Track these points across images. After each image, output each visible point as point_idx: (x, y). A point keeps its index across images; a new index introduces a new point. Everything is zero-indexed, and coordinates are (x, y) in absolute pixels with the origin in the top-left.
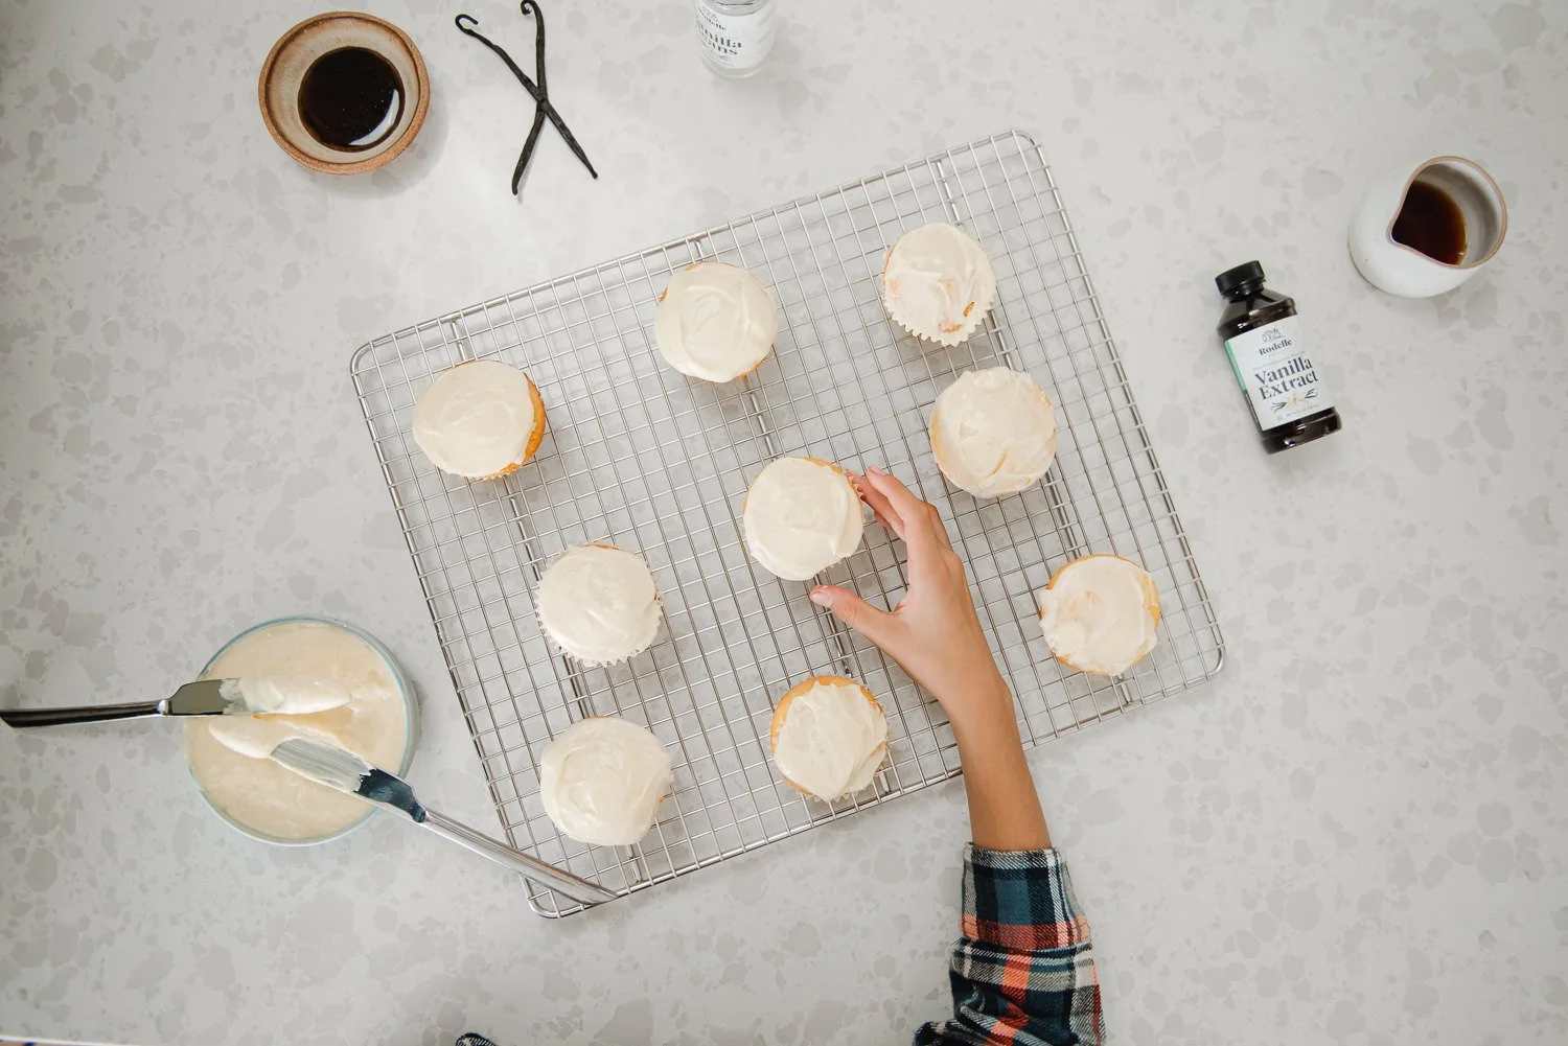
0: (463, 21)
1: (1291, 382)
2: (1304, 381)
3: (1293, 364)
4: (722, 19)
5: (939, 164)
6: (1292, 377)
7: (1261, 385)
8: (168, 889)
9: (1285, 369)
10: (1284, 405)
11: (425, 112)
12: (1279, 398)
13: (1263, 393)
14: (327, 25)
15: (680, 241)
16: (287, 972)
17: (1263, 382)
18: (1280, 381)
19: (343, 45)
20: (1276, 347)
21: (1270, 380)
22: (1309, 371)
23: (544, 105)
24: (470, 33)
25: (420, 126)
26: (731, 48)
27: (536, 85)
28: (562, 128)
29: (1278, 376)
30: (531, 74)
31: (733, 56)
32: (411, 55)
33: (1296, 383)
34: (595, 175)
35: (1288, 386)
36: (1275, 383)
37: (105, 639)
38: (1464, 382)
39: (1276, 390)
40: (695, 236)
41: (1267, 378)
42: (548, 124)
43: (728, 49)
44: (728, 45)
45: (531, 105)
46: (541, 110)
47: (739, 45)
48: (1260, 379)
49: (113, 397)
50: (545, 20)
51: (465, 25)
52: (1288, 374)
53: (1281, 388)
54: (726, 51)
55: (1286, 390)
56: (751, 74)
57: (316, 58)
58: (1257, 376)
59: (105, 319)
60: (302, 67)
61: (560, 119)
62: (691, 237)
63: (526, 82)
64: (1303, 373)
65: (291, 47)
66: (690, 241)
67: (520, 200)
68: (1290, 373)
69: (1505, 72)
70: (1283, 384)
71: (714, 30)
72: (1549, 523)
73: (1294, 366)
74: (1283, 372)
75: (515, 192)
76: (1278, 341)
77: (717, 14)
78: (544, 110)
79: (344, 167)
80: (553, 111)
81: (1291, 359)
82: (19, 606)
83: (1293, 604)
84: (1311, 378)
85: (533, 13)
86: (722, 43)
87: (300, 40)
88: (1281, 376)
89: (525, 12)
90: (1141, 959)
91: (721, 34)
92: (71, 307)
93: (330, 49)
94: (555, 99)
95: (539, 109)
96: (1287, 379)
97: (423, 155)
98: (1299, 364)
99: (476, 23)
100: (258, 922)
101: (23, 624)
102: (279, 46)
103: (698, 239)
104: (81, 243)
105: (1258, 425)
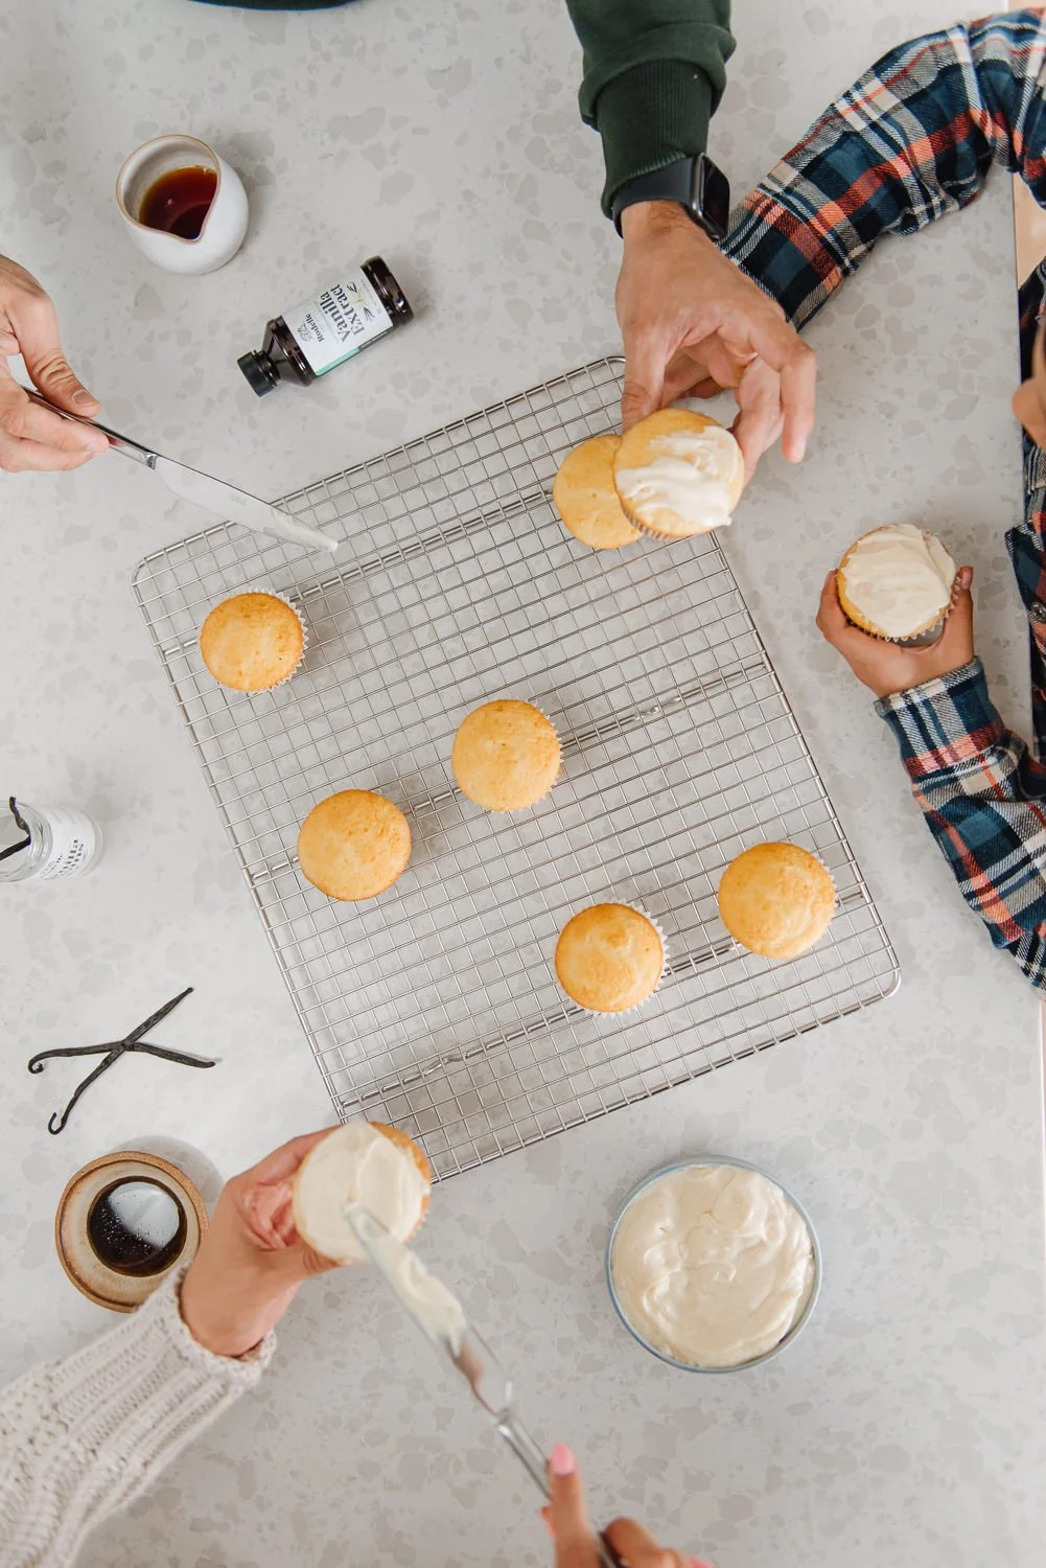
0: (55, 1127)
1: (344, 307)
2: (342, 296)
3: (327, 309)
4: (53, 858)
5: (167, 653)
6: (340, 308)
7: (351, 334)
8: (899, 1339)
9: (333, 315)
10: (366, 310)
11: (144, 1154)
12: (361, 315)
13: (359, 331)
14: (69, 1253)
15: (253, 894)
16: (968, 1219)
17: (348, 332)
18: (345, 317)
19: (86, 1238)
20: (314, 327)
21: (346, 326)
22: (331, 294)
23: (128, 1043)
24: (64, 1120)
25: (157, 1158)
26: (77, 850)
27: (108, 1053)
28: (148, 1025)
29: (341, 320)
30: (101, 1057)
31: (83, 848)
32: (91, 1172)
33: (345, 303)
34: (190, 990)
35: (348, 309)
36: (348, 322)
37: (667, 1420)
38: (324, 157)
39: (354, 319)
40: (248, 879)
41: (344, 329)
42: (145, 1039)
43: (78, 852)
44: (75, 852)
45: (129, 1057)
46: (133, 1046)
47: (76, 841)
48: (346, 336)
49: (437, 1430)
50: (46, 1050)
51: (58, 1124)
52: (338, 312)
53: (352, 315)
54: (79, 855)
55: (352, 310)
56: (100, 829)
57: (99, 1262)
58: (343, 339)
59: (364, 1445)
60: (110, 1276)
61: (139, 1028)
62: (250, 885)
63: (107, 1063)
64: (334, 298)
65: (93, 1286)
66: (253, 884)
67: (220, 1060)
68: (335, 310)
69: (30, 142)
70: (347, 314)
71: (62, 864)
72: (450, 68)
73: (329, 308)
74: (336, 316)
75: (212, 1064)
76: (309, 326)
77: (49, 861)
78: (132, 1044)
79: (202, 1226)
80: (131, 1036)
81: (323, 311)
82: (642, 1503)
83: (544, 299)
84: (338, 291)
85: (42, 1062)
86: (72, 857)
87: (85, 1278)
88: (341, 317)
89: (41, 1069)
90: (889, 416)
91: (65, 859)
92: (355, 1478)
93: (91, 1250)
94: (121, 1035)
95: (132, 1048)
96: (342, 311)
97: (184, 1156)
98: (327, 303)
99: (55, 1115)
100: (923, 1251)
101: (659, 1498)
102: (93, 1297)
103: (251, 876)
104: (294, 1474)
105: (389, 331)
